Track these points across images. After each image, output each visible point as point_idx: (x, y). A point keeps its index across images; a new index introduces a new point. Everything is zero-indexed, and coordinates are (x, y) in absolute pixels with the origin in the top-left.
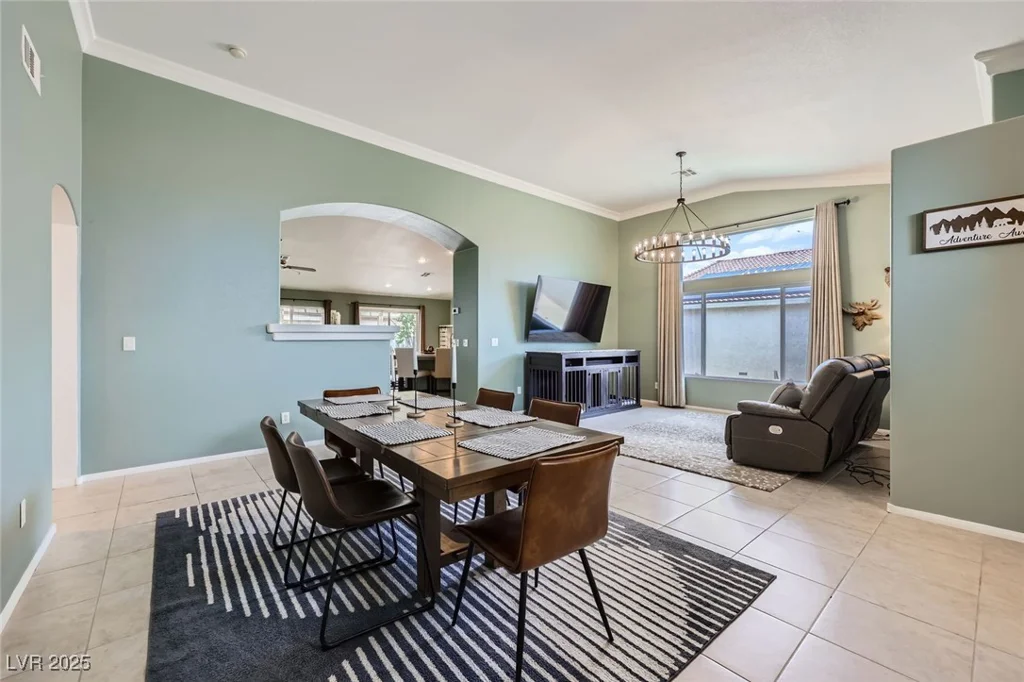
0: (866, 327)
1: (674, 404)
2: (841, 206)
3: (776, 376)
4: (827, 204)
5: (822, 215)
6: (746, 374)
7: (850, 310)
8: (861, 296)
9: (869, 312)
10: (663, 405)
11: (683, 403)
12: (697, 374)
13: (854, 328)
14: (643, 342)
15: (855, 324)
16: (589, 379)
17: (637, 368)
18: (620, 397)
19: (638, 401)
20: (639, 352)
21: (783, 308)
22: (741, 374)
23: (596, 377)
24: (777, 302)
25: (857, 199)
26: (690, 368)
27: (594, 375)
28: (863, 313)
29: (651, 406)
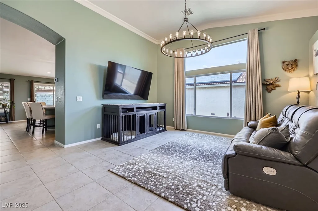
0: (273, 91)
1: (182, 129)
2: (261, 31)
3: (228, 115)
4: (254, 30)
5: (251, 36)
6: (214, 114)
7: (266, 83)
8: (271, 75)
9: (274, 84)
10: (177, 129)
11: (186, 128)
12: (192, 115)
13: (266, 91)
14: (167, 99)
15: (267, 90)
16: (137, 119)
17: (165, 112)
18: (155, 127)
19: (165, 127)
20: (165, 104)
21: (231, 87)
22: (212, 114)
23: (142, 118)
24: (229, 85)
25: (268, 28)
26: (189, 111)
27: (141, 117)
28: (271, 84)
29: (171, 129)
